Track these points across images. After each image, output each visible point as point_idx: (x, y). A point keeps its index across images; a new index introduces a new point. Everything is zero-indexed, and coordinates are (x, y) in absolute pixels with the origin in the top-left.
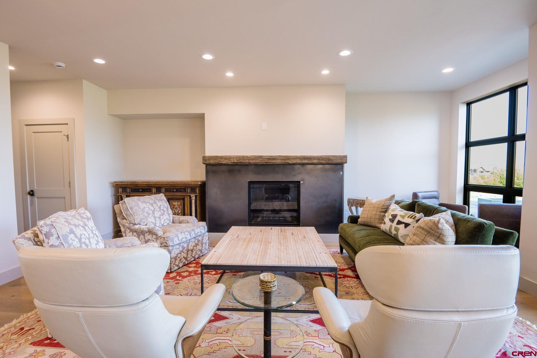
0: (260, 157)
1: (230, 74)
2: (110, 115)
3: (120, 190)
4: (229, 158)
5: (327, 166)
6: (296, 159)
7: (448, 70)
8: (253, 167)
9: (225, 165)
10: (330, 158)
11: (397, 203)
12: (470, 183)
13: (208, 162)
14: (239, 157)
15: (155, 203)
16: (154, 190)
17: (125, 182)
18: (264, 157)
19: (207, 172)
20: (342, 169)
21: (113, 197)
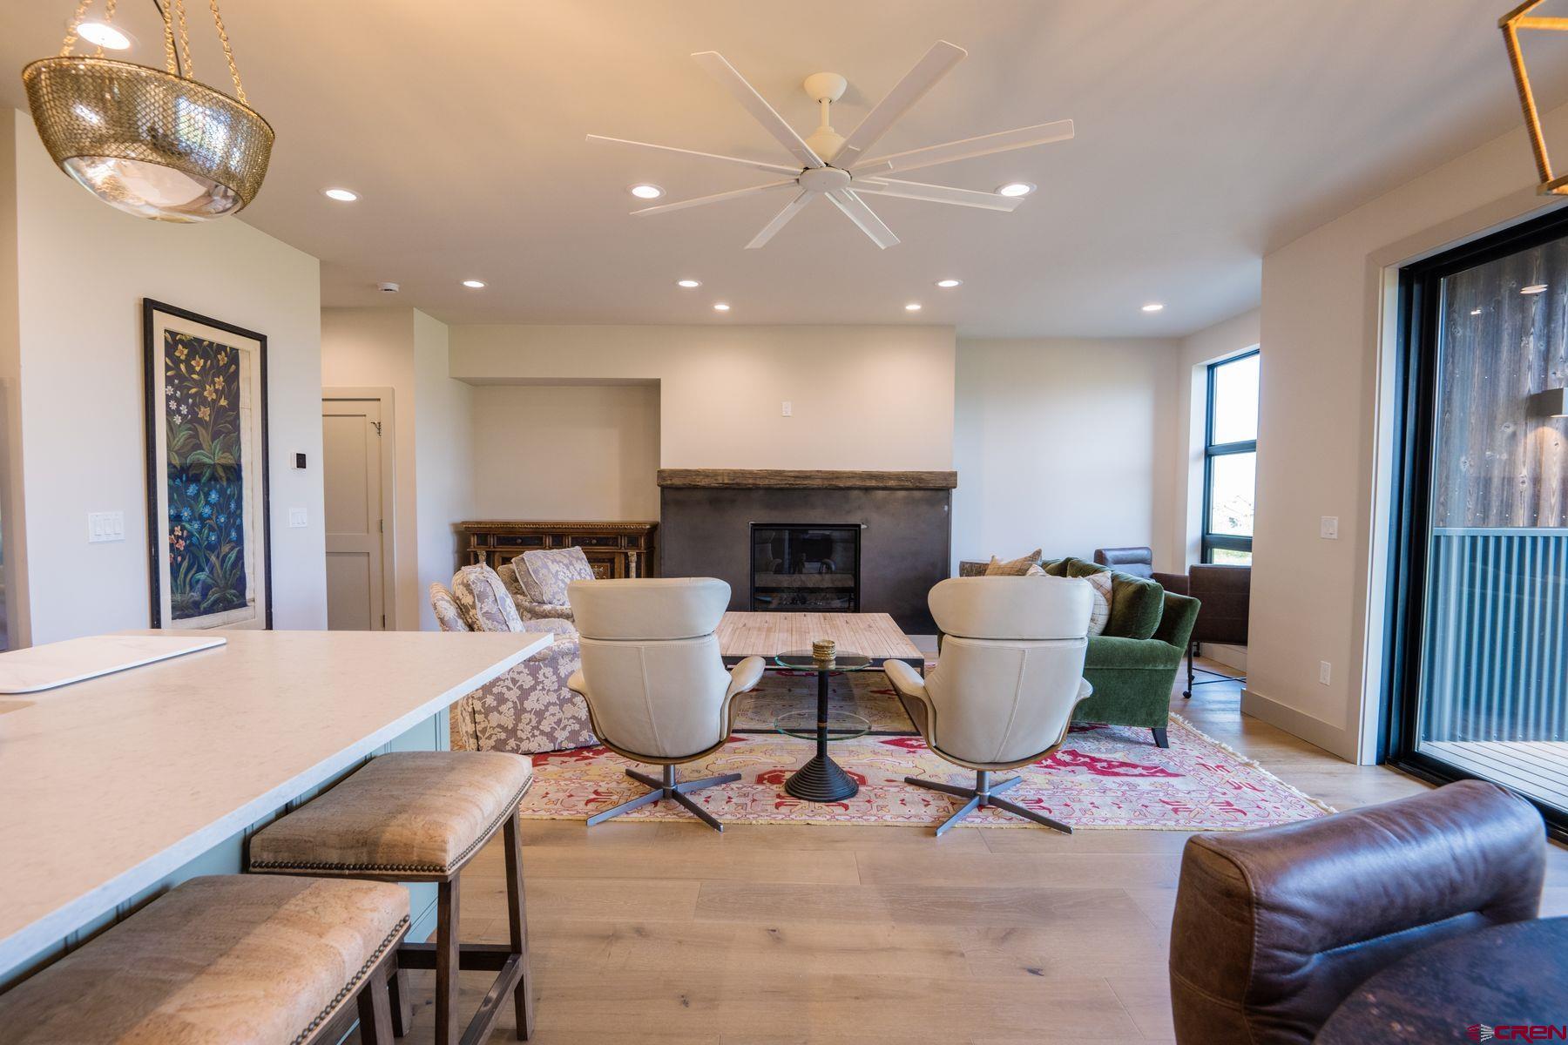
0: (779, 473)
1: (722, 307)
2: (455, 378)
3: (474, 540)
4: (714, 474)
5: (917, 494)
6: (853, 477)
7: (1152, 308)
8: (761, 492)
9: (704, 488)
10: (923, 477)
11: (1044, 565)
12: (1213, 532)
13: (669, 482)
14: (735, 472)
15: (571, 564)
16: (548, 541)
17: (486, 523)
18: (786, 474)
19: (664, 504)
20: (948, 500)
21: (456, 555)
